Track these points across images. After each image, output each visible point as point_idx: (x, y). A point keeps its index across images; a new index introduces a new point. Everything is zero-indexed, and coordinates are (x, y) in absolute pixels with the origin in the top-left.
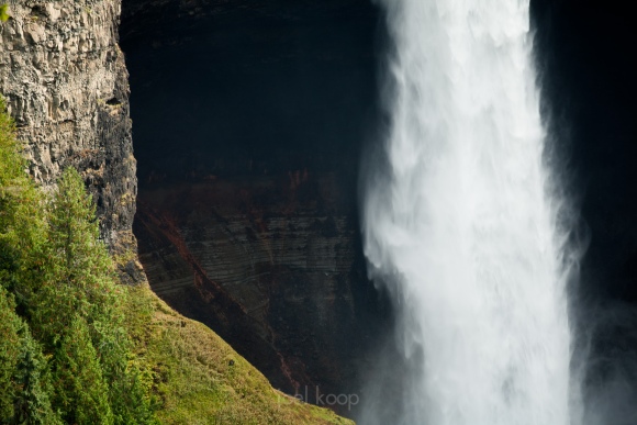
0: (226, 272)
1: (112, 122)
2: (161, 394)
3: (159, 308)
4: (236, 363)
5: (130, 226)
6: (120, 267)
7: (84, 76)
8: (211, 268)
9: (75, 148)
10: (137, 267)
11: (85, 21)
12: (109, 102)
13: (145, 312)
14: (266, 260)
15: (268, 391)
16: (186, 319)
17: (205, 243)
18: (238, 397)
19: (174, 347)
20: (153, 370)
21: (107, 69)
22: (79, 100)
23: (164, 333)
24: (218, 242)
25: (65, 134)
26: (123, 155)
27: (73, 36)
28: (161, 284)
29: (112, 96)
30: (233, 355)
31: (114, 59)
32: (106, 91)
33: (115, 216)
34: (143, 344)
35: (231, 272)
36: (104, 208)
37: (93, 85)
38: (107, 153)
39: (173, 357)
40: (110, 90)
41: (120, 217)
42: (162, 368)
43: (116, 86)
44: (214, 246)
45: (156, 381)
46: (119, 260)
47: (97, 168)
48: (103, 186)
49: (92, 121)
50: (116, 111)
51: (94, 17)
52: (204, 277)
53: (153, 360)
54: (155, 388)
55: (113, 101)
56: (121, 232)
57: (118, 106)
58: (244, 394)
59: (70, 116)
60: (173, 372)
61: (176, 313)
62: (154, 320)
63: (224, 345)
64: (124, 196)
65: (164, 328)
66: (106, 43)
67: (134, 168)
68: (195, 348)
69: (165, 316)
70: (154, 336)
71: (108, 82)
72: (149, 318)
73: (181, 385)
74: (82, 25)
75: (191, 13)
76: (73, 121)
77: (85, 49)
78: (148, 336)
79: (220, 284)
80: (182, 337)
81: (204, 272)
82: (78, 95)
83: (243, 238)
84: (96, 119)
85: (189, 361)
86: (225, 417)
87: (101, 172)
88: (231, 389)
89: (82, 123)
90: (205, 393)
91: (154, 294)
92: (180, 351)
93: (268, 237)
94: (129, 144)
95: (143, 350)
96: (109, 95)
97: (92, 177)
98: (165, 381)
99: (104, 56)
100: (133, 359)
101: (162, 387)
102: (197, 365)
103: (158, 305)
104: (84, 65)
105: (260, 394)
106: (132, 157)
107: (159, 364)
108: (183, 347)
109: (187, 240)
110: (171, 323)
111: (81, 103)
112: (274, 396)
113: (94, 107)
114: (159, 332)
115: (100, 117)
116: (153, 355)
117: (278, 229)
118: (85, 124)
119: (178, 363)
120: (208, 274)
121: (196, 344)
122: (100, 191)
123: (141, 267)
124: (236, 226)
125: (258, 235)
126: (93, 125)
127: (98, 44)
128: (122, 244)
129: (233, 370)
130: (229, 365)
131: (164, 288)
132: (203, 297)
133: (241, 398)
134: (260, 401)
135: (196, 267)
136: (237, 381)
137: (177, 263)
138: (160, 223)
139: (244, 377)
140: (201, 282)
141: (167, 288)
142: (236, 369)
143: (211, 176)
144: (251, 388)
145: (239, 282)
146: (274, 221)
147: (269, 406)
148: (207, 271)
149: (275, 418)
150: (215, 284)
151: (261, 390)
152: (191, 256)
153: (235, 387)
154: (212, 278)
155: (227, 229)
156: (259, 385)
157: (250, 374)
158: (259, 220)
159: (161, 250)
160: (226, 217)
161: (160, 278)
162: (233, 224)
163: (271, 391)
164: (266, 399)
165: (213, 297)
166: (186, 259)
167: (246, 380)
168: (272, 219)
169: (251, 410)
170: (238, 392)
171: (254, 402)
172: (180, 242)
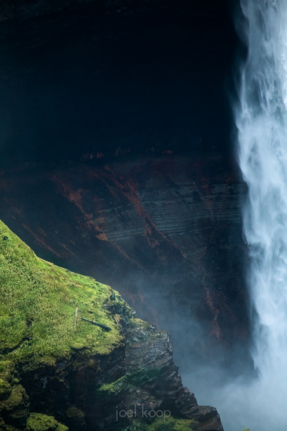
0: (172, 225)
4: (10, 238)
8: (160, 222)
14: (208, 217)
17: (156, 203)
18: (6, 262)
24: (168, 202)
28: (116, 233)
30: (8, 233)
35: (177, 225)
44: (164, 205)
52: (153, 229)
58: (12, 260)
75: (119, 11)
79: (167, 234)
81: (154, 225)
83: (190, 200)
88: (2, 257)
93: (211, 199)
109: (143, 200)
112: (36, 262)
117: (220, 193)
120: (157, 226)
124: (185, 191)
125: (202, 198)
129: (6, 243)
130: (3, 240)
131: (117, 236)
132: (150, 244)
133: (9, 263)
134: (23, 265)
135: (148, 221)
136: (8, 251)
137: (131, 217)
138: (123, 187)
139: (14, 248)
140: (150, 232)
141: (120, 236)
142: (8, 243)
143: (168, 151)
144: (18, 257)
145: (183, 233)
146: (218, 187)
147: (29, 269)
148: (157, 224)
149: (32, 277)
150: (162, 234)
151: (25, 258)
152: (145, 213)
153: (4, 255)
154: (160, 230)
155: (177, 193)
156: (25, 254)
157: (19, 247)
158: (205, 186)
159: (120, 207)
160: (179, 183)
161: (115, 228)
162: (183, 189)
163: (34, 259)
164: (28, 264)
165: (158, 244)
166: (140, 215)
167: (15, 251)
168: (216, 185)
169: (15, 271)
170: (7, 259)
171: (19, 266)
172: (138, 202)
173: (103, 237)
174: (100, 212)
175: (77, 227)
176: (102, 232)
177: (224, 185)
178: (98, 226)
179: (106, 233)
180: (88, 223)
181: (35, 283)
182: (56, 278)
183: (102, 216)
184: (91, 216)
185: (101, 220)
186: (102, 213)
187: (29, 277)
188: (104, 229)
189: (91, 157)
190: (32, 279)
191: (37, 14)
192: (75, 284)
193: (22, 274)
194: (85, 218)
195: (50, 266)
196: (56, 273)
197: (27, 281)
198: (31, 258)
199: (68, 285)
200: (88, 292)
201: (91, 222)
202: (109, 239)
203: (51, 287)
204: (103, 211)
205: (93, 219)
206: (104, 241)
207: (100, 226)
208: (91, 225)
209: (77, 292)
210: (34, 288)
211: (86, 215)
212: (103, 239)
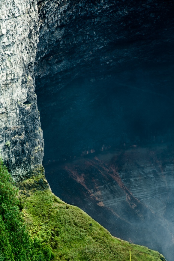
0: (143, 193)
1: (27, 112)
2: (56, 241)
3: (56, 201)
4: (93, 225)
5: (41, 162)
6: (36, 182)
7: (10, 91)
8: (135, 192)
9: (8, 126)
10: (45, 182)
11: (8, 65)
12: (24, 103)
13: (48, 203)
14: (164, 186)
15: (109, 238)
16: (69, 205)
17: (131, 179)
18: (94, 241)
19: (62, 219)
20: (52, 230)
21: (22, 87)
22: (9, 103)
23: (57, 212)
24: (138, 178)
25: (3, 120)
26: (35, 128)
27: (3, 72)
28: (108, 201)
29: (26, 100)
30: (92, 221)
31: (26, 82)
32: (23, 98)
33: (32, 158)
34: (47, 218)
35: (146, 193)
36: (25, 154)
37: (15, 96)
38: (25, 128)
39: (62, 223)
40: (25, 97)
41: (35, 158)
42: (56, 229)
43: (28, 95)
44: (136, 180)
45: (53, 235)
46: (35, 179)
47: (21, 135)
48: (25, 143)
49: (16, 112)
50: (29, 107)
51: (13, 62)
52: (131, 197)
53: (52, 225)
54: (52, 239)
55: (27, 102)
56: (36, 165)
57: (30, 105)
58: (97, 239)
59: (4, 110)
60: (62, 231)
61: (64, 202)
62: (53, 207)
63: (88, 216)
64: (37, 148)
65: (58, 210)
66: (20, 75)
67: (42, 135)
68: (72, 219)
69: (58, 204)
70: (53, 214)
71: (23, 93)
72: (50, 205)
73: (65, 237)
74: (7, 66)
76: (6, 113)
77: (9, 78)
78: (50, 214)
79: (140, 199)
80: (66, 213)
81: (131, 194)
82: (8, 101)
83: (152, 176)
84: (18, 111)
85: (70, 225)
86: (87, 251)
87: (22, 137)
88: (91, 238)
89: (11, 114)
90: (78, 240)
91: (53, 194)
92: (65, 220)
93: (165, 175)
94: (38, 123)
95: (47, 221)
96: (25, 100)
97: (18, 139)
98: (58, 235)
99: (20, 81)
100: (42, 225)
101: (56, 238)
102: (73, 227)
103: (55, 199)
104: (10, 86)
105: (105, 239)
106: (40, 129)
107: (55, 227)
108: (67, 218)
109: (122, 178)
110: (61, 208)
111: (10, 104)
112: (112, 240)
113: (17, 106)
114: (55, 212)
115: (20, 110)
116: (52, 223)
117: (170, 170)
118: (12, 114)
119: (64, 226)
120: (133, 194)
121: (73, 217)
122: (23, 146)
123: (47, 181)
124: (148, 170)
125: (159, 174)
126: (16, 114)
127: (16, 75)
128: (37, 171)
129: (92, 228)
130: (90, 226)
131: (110, 203)
132: (131, 206)
133: (95, 242)
134: (105, 242)
135: (127, 191)
136: (94, 233)
137: (117, 190)
138: (109, 170)
139: (97, 231)
140: (130, 199)
141: (112, 202)
142: (93, 228)
143: (134, 145)
144: (101, 237)
145: (150, 198)
146: (168, 166)
147: (109, 245)
148: (133, 193)
149: (112, 250)
150: (137, 199)
151: (105, 237)
152: (125, 186)
153: (92, 236)
154: (136, 196)
155: (143, 172)
156: (105, 235)
157: (100, 230)
158: (160, 166)
159: (109, 184)
160: (143, 166)
161: (108, 198)
162: (146, 169)
163: (111, 238)
164: (108, 242)
165: (136, 206)
166: (122, 188)
167: (98, 233)
168: (167, 165)
169: (100, 247)
170: (94, 239)
171: (102, 243)
172: (119, 179)
173: (101, 204)
174: (97, 188)
175: (85, 199)
176: (100, 201)
177: (172, 165)
178: (97, 197)
179: (103, 201)
180: (91, 196)
181: (115, 254)
182: (127, 249)
183: (99, 191)
184: (92, 191)
185: (99, 193)
186: (99, 188)
187: (110, 250)
188: (101, 199)
189: (88, 153)
190: (112, 252)
191: (62, 70)
192: (140, 253)
193: (105, 249)
194: (89, 193)
195: (120, 241)
196: (125, 246)
197: (109, 253)
198: (109, 237)
199: (135, 254)
200: (149, 258)
201: (93, 195)
202: (105, 205)
203: (126, 256)
204: (99, 187)
205: (93, 193)
206: (102, 206)
207: (99, 197)
208: (93, 197)
209: (141, 258)
210: (114, 258)
211: (89, 191)
212: (101, 206)
